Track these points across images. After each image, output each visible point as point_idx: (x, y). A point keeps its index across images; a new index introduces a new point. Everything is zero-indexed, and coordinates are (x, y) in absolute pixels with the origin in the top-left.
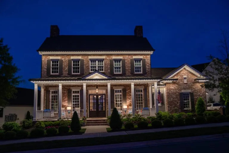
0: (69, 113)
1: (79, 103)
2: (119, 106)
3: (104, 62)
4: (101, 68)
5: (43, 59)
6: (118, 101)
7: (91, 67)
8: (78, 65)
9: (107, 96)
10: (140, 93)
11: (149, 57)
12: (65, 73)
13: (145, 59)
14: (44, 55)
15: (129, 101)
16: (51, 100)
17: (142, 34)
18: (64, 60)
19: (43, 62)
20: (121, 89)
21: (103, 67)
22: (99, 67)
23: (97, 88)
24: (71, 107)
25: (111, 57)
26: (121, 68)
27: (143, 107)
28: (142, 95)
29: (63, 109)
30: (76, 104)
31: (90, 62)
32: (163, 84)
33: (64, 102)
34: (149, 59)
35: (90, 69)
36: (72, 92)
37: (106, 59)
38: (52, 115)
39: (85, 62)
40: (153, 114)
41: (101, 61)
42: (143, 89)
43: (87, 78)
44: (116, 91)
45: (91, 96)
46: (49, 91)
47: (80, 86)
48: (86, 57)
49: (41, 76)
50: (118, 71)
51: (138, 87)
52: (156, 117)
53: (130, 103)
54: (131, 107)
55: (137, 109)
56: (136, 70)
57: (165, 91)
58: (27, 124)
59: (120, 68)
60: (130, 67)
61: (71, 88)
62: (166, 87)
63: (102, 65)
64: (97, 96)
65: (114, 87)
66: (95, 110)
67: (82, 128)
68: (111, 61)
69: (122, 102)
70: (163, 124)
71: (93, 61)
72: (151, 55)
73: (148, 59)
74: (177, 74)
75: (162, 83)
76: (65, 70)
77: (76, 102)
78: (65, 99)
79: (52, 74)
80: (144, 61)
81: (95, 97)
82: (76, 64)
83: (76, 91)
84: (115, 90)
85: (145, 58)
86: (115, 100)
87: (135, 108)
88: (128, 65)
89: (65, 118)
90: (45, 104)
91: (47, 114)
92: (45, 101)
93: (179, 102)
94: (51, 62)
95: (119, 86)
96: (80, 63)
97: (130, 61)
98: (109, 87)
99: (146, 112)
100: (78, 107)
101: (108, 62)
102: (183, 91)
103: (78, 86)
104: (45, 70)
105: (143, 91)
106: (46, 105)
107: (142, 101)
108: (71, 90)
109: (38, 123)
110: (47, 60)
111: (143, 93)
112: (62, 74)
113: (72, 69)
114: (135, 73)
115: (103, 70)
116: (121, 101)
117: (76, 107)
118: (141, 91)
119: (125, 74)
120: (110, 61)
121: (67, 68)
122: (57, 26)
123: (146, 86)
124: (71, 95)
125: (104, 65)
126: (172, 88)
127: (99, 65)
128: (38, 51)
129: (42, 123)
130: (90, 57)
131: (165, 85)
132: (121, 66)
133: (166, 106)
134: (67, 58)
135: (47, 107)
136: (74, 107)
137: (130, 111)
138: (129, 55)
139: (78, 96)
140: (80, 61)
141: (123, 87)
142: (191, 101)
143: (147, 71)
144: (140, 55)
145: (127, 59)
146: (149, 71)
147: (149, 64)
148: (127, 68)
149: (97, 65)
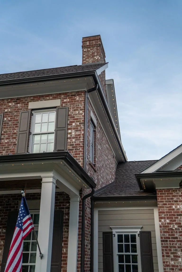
34: (82, 105)
60: (15, 135)
85: (68, 105)
88: (10, 131)
97: (18, 118)
138: (18, 99)
143: (71, 145)
144: (51, 98)
145: (9, 112)
146: (77, 144)
147: (78, 123)
148: (7, 139)
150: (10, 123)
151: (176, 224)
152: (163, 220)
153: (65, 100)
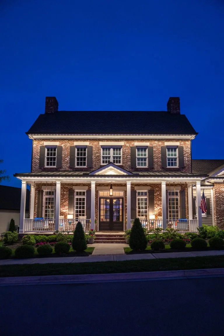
0: (70, 223)
1: (85, 210)
2: (142, 215)
3: (121, 150)
4: (117, 159)
5: (34, 146)
6: (142, 208)
7: (103, 157)
8: (85, 154)
9: (126, 200)
10: (175, 197)
11: (188, 143)
12: (65, 165)
13: (183, 147)
14: (35, 139)
15: (159, 208)
16: (44, 205)
17: (179, 109)
18: (64, 147)
19: (34, 150)
20: (146, 191)
21: (120, 157)
22: (114, 157)
23: (111, 188)
24: (73, 215)
25: (133, 143)
26: (147, 160)
27: (179, 217)
28: (177, 200)
29: (61, 217)
30: (80, 212)
31: (102, 150)
32: (209, 184)
33: (64, 208)
34: (189, 147)
35: (102, 159)
36: (75, 194)
37: (125, 146)
38: (45, 225)
39: (95, 151)
40: (194, 228)
41: (117, 148)
42: (178, 191)
43: (97, 174)
44: (139, 193)
45: (102, 200)
46: (42, 191)
47: (87, 185)
48: (96, 143)
49: (32, 169)
50: (142, 164)
51: (172, 188)
52: (198, 234)
53: (160, 211)
54: (161, 217)
55: (170, 221)
56: (169, 163)
57: (212, 195)
58: (11, 237)
59: (145, 159)
60: (160, 158)
61: (74, 187)
62: (214, 189)
63: (120, 154)
64: (111, 199)
65: (136, 188)
66: (108, 220)
67: (89, 246)
68: (133, 149)
69: (147, 210)
70: (208, 245)
71: (106, 148)
72: (192, 141)
73: (187, 146)
75: (208, 182)
76: (66, 161)
77: (80, 208)
78: (64, 204)
79: (46, 166)
80: (181, 149)
81: (108, 201)
82: (81, 153)
83: (80, 193)
84: (137, 191)
85: (183, 145)
86: (137, 206)
87: (167, 218)
88: (157, 155)
89: (64, 232)
90: (36, 210)
91: (39, 225)
92: (36, 206)
94: (46, 150)
95: (144, 186)
96: (86, 152)
97: (160, 149)
98: (129, 187)
99: (183, 226)
100: (83, 215)
101: (128, 151)
103: (84, 185)
104: (37, 161)
105: (179, 194)
106: (38, 212)
107: (177, 208)
108: (74, 190)
109: (26, 237)
110: (41, 147)
111: (179, 198)
112: (61, 167)
113: (76, 159)
114: (168, 167)
115: (120, 162)
116: (146, 208)
117: (80, 215)
118: (177, 194)
119: (153, 168)
120: (131, 150)
121: (68, 159)
122: (54, 98)
123: (184, 187)
124: (73, 198)
125: (121, 155)
126: (223, 190)
127: (114, 154)
128: (28, 133)
129: (32, 237)
130: (101, 143)
131: (214, 186)
132: (147, 156)
133: (214, 217)
134: (68, 144)
135: (38, 214)
136: (77, 216)
137: (159, 224)
138: (159, 140)
139: (84, 199)
140: (87, 149)
141: (149, 188)
143: (186, 164)
144: (175, 141)
145: (156, 146)
146: (188, 164)
147: (188, 155)
148: (156, 159)
149: (112, 155)
150: (157, 151)
151: (221, 196)
152: (216, 194)
153: (181, 143)
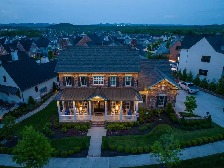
3: (103, 78)
4: (101, 82)
5: (59, 76)
6: (113, 103)
11: (137, 75)
12: (76, 86)
14: (59, 73)
18: (74, 77)
19: (60, 78)
24: (82, 107)
25: (109, 75)
26: (116, 82)
30: (85, 105)
31: (93, 78)
35: (94, 82)
37: (105, 76)
39: (90, 79)
41: (101, 77)
48: (90, 75)
56: (127, 84)
57: (147, 94)
60: (122, 82)
63: (102, 80)
66: (98, 108)
68: (109, 78)
71: (96, 77)
74: (158, 84)
77: (85, 103)
79: (67, 86)
82: (83, 79)
85: (134, 76)
88: (121, 80)
93: (156, 102)
94: (66, 78)
96: (86, 79)
97: (123, 78)
101: (107, 79)
102: (160, 95)
104: (62, 84)
110: (63, 77)
112: (74, 86)
113: (81, 82)
114: (126, 86)
116: (115, 103)
119: (119, 87)
121: (77, 82)
126: (152, 93)
127: (100, 80)
130: (93, 75)
134: (77, 76)
142: (164, 102)
143: (135, 85)
144: (130, 74)
145: (120, 76)
147: (136, 80)
149: (98, 80)
151: (151, 95)
